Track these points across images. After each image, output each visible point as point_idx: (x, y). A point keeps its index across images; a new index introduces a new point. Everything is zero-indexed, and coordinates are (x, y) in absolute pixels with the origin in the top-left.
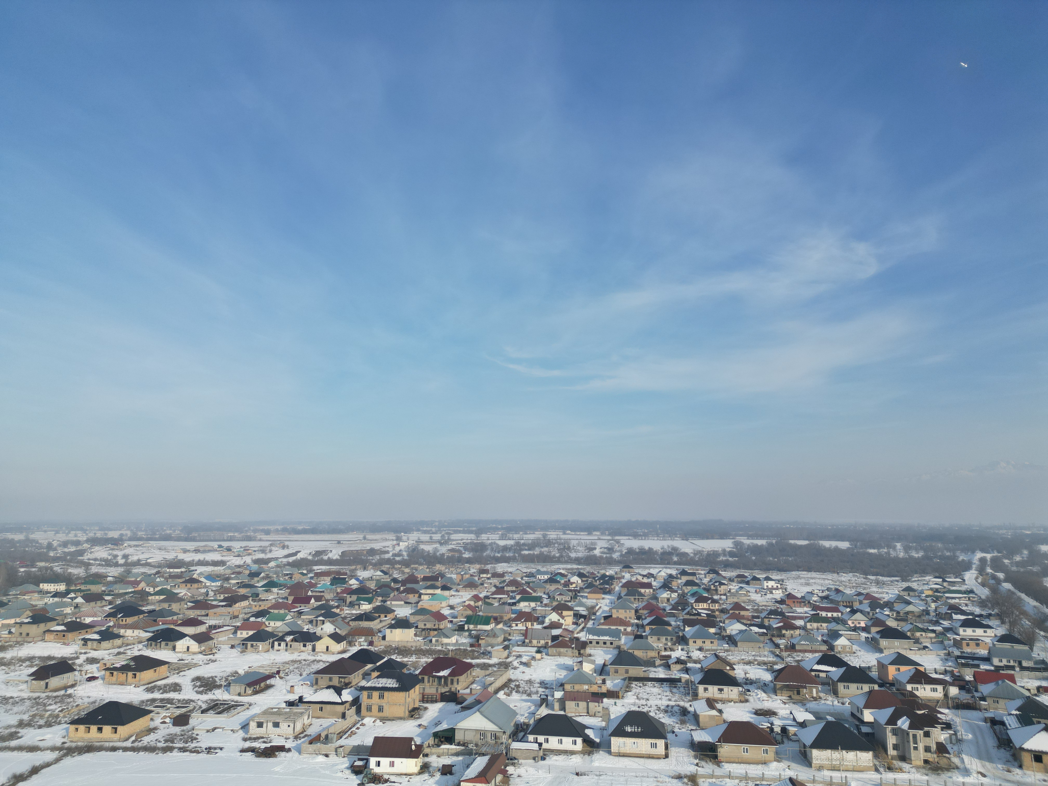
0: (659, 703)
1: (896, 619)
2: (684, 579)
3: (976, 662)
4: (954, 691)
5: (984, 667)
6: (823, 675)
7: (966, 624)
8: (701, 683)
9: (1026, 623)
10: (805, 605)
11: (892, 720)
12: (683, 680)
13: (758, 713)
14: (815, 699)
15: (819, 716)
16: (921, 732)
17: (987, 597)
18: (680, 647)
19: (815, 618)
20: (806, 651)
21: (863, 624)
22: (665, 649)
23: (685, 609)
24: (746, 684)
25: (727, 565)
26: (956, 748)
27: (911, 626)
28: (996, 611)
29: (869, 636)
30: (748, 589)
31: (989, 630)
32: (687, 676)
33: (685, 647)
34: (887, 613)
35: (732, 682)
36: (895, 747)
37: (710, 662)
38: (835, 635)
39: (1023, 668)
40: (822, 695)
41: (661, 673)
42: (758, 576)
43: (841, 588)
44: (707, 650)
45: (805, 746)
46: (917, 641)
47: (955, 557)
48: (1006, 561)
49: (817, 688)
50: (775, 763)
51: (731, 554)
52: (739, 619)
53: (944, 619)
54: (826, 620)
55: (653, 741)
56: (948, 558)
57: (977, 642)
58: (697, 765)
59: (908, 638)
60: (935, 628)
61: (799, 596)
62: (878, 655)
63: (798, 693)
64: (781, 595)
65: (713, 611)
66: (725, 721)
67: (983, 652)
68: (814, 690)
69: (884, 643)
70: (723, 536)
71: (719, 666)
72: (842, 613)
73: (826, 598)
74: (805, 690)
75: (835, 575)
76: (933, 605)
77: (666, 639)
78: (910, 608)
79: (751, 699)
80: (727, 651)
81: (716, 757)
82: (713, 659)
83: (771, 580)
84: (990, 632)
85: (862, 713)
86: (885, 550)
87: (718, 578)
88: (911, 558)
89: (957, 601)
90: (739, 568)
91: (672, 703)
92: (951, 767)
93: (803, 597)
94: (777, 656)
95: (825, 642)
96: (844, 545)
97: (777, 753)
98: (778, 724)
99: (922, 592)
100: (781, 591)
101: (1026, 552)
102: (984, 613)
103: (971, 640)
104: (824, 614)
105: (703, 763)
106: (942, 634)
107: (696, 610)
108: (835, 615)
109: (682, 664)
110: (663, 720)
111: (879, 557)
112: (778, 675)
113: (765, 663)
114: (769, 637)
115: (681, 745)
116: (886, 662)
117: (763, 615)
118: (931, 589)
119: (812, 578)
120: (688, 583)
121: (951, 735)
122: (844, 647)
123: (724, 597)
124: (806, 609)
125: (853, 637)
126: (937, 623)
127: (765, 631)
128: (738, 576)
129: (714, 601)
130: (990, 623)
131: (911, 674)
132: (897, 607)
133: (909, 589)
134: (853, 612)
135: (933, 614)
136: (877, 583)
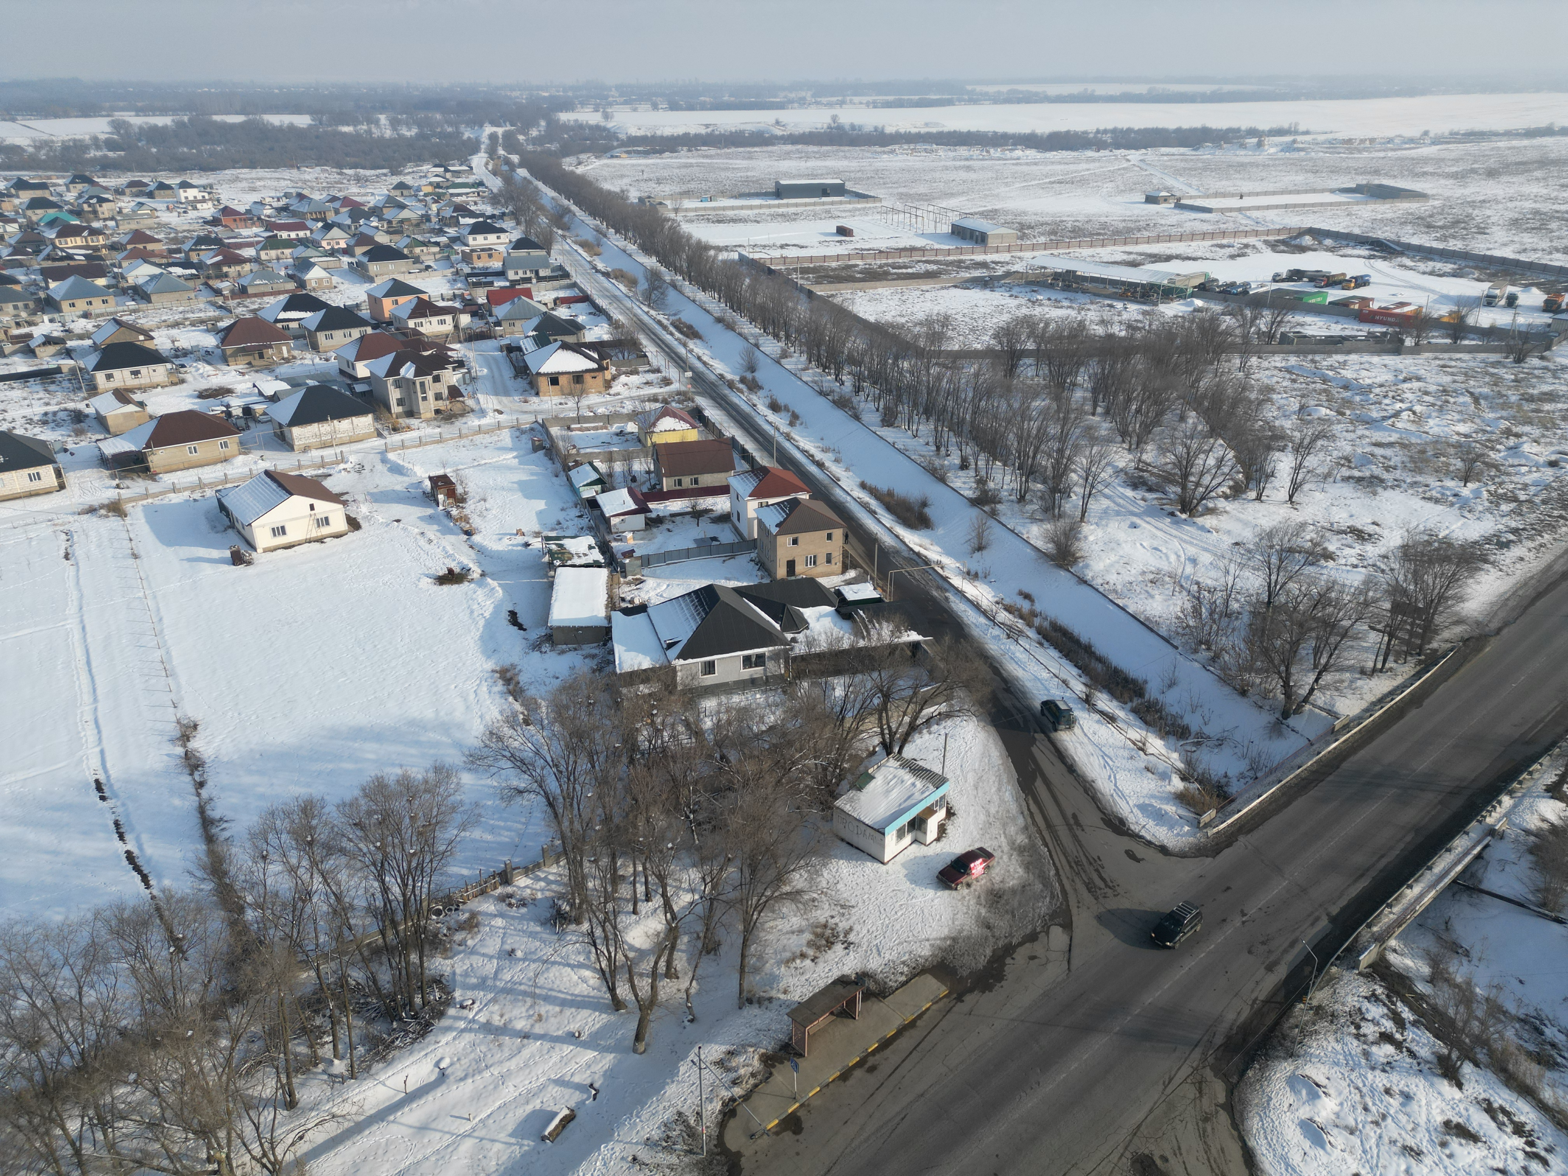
0: (28, 412)
1: (388, 232)
2: (26, 196)
3: (489, 279)
4: (465, 320)
5: (499, 283)
6: (293, 325)
7: (477, 229)
8: (98, 368)
9: (543, 220)
10: (253, 224)
11: (393, 370)
12: (65, 370)
13: (203, 395)
14: (287, 360)
15: (295, 383)
16: (430, 378)
17: (500, 191)
18: (46, 318)
19: (272, 243)
20: (264, 294)
21: (343, 245)
22: (18, 324)
23: (40, 251)
24: (177, 357)
25: (107, 166)
26: (470, 388)
27: (408, 240)
28: (510, 208)
29: (354, 260)
30: (154, 205)
31: (502, 235)
32: (72, 362)
33: (56, 316)
34: (374, 224)
35: (154, 358)
36: (400, 402)
37: (107, 334)
38: (305, 265)
39: (540, 279)
40: (296, 353)
41: (21, 365)
42: (167, 182)
43: (305, 192)
44: (98, 316)
45: (280, 426)
46: (417, 260)
47: (459, 134)
48: (521, 138)
49: (287, 345)
50: (241, 457)
51: (110, 145)
52: (146, 257)
53: (449, 226)
54: (289, 244)
55: (33, 470)
56: (450, 135)
57: (489, 251)
58: (118, 487)
59: (405, 257)
60: (438, 239)
61: (242, 209)
62: (367, 286)
63: (261, 356)
64: (213, 210)
65: (96, 249)
66: (151, 417)
67: (497, 265)
68: (284, 349)
69: (374, 268)
70: (87, 110)
71: (125, 337)
72: (311, 231)
73: (285, 209)
74: (270, 351)
75: (295, 172)
76: (434, 207)
77: (16, 307)
78: (405, 214)
79: (188, 377)
80: (135, 311)
81: (147, 469)
82: (112, 328)
83: (192, 186)
84: (505, 238)
85: (354, 368)
86: (365, 127)
87: (94, 191)
88: (401, 137)
89: (464, 198)
90: (130, 170)
91: (53, 408)
92: (465, 412)
93: (248, 211)
94: (221, 307)
95: (291, 277)
96: (303, 121)
97: (241, 443)
98: (236, 405)
99: (419, 189)
100: (210, 204)
101: (543, 123)
102: (497, 212)
103: (483, 250)
104: (284, 235)
105: (128, 482)
106: (448, 246)
107: (62, 250)
108: (301, 234)
109: (55, 344)
110: (42, 437)
111: (355, 138)
112: (227, 335)
113: (202, 322)
114: (202, 280)
115: (86, 465)
116: (379, 294)
117: (186, 247)
118: (431, 184)
119: (259, 179)
120: (35, 204)
121: (464, 375)
122: (319, 280)
123: (111, 224)
124: (255, 230)
125: (331, 265)
126: (440, 232)
127: (194, 271)
128: (132, 184)
129: (94, 232)
130: (504, 225)
131: (413, 305)
132: (388, 213)
133: (401, 186)
134: (328, 227)
135: (434, 219)
136: (358, 179)
